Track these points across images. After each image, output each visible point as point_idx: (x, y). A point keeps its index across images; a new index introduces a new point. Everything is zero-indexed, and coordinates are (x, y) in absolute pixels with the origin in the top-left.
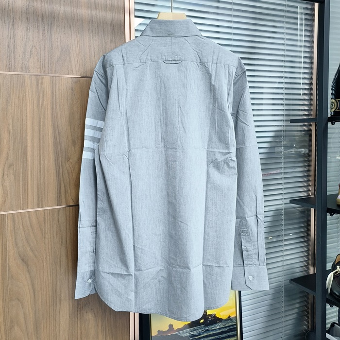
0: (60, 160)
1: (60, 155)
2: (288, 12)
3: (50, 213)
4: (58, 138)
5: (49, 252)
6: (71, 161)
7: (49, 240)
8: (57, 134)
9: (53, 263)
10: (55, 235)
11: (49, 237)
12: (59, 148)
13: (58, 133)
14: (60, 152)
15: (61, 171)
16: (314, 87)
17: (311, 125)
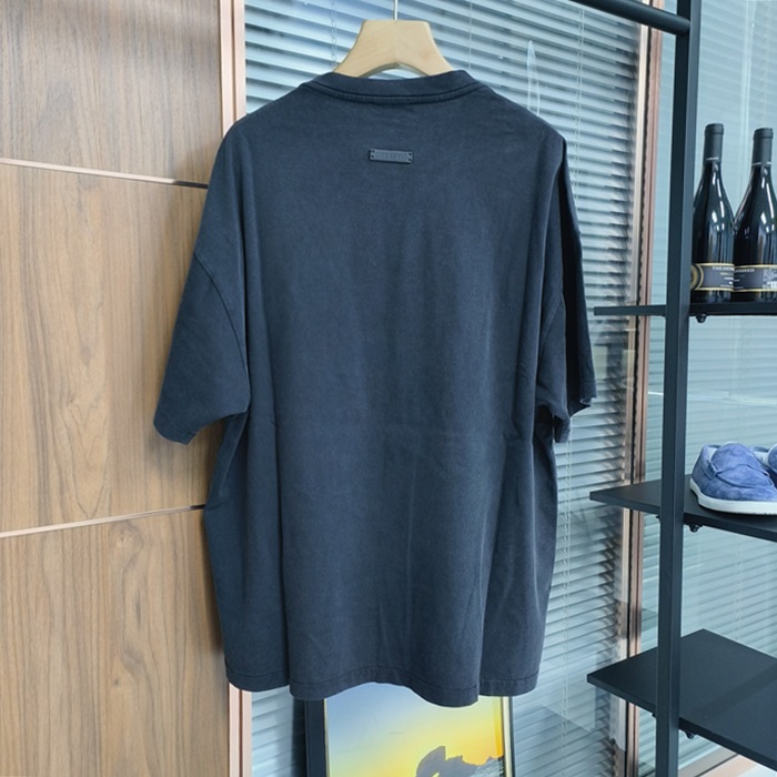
0: (47, 400)
1: (46, 386)
2: (587, 56)
3: (17, 547)
4: (40, 338)
5: (16, 655)
6: (77, 401)
7: (16, 621)
8: (39, 328)
9: (28, 682)
10: (32, 606)
11: (16, 611)
12: (44, 368)
13: (42, 325)
14: (45, 379)
15: (49, 431)
16: (634, 234)
17: (627, 322)
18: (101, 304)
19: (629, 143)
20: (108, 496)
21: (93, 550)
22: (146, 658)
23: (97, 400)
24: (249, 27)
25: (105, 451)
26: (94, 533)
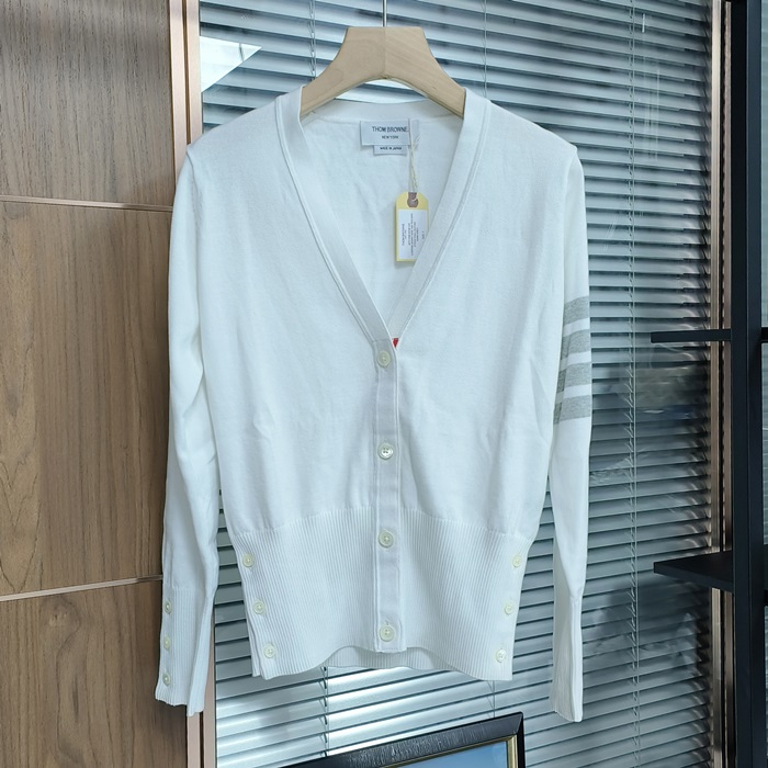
16: (714, 241)
17: (707, 348)
18: (31, 346)
19: (704, 130)
20: (38, 566)
21: (21, 628)
22: (85, 757)
23: (26, 455)
24: (205, 26)
25: (36, 514)
26: (22, 609)
